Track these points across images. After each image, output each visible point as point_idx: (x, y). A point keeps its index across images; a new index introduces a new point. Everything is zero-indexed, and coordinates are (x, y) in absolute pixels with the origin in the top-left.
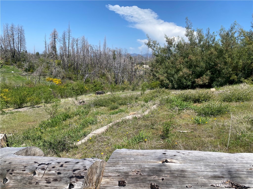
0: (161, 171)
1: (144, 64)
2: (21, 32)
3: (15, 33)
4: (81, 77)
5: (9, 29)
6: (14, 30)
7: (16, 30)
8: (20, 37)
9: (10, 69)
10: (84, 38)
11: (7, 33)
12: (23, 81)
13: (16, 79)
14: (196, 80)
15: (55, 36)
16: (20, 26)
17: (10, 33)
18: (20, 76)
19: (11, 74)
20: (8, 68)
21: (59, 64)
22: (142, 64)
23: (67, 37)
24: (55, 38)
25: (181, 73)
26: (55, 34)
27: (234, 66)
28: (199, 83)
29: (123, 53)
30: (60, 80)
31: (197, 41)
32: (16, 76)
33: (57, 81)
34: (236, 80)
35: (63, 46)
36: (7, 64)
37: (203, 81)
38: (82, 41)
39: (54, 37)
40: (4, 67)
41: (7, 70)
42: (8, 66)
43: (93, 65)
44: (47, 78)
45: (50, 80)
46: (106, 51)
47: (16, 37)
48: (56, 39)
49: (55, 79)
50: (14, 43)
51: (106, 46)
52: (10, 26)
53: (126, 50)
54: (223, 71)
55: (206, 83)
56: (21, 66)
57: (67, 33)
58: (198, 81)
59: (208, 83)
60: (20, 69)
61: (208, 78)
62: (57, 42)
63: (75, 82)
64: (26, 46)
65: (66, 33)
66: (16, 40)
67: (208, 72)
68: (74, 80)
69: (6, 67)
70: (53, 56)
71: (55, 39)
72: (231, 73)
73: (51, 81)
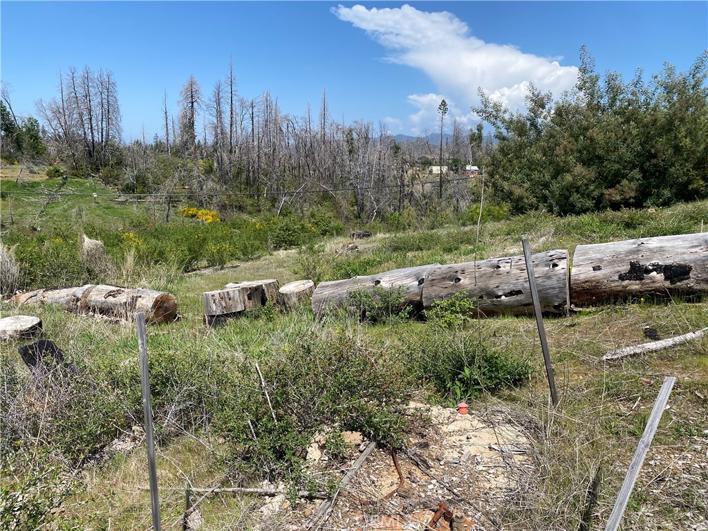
0: (638, 251)
1: (431, 164)
2: (108, 88)
3: (92, 91)
4: (269, 204)
5: (78, 81)
6: (90, 84)
7: (95, 85)
8: (105, 101)
9: (87, 188)
10: (268, 98)
11: (73, 94)
12: (121, 216)
13: (104, 212)
14: (606, 192)
15: (192, 97)
16: (105, 73)
17: (81, 92)
18: (112, 204)
19: (90, 201)
20: (81, 185)
21: (209, 171)
22: (427, 163)
23: (225, 96)
24: (194, 100)
25: (569, 177)
26: (194, 90)
27: (698, 158)
28: (613, 199)
29: (375, 134)
30: (214, 212)
31: (605, 101)
32: (104, 204)
33: (207, 216)
34: (702, 190)
35: (215, 121)
36: (76, 176)
37: (622, 195)
38: (263, 107)
39: (190, 99)
40: (71, 182)
41: (81, 191)
42: (80, 180)
43: (298, 172)
44: (181, 208)
45: (191, 212)
46: (327, 130)
47: (95, 101)
48: (195, 104)
49: (203, 211)
50: (91, 119)
51: (326, 118)
52: (80, 73)
53: (383, 126)
54: (672, 170)
55: (630, 198)
56: (111, 179)
57: (225, 85)
58: (609, 195)
59: (633, 198)
60: (109, 188)
61: (634, 185)
62: (199, 110)
63: (253, 217)
64: (121, 124)
65: (222, 87)
66: (97, 111)
67: (636, 173)
68: (250, 213)
69: (76, 182)
70: (193, 148)
71: (192, 103)
72: (690, 174)
73: (193, 216)
